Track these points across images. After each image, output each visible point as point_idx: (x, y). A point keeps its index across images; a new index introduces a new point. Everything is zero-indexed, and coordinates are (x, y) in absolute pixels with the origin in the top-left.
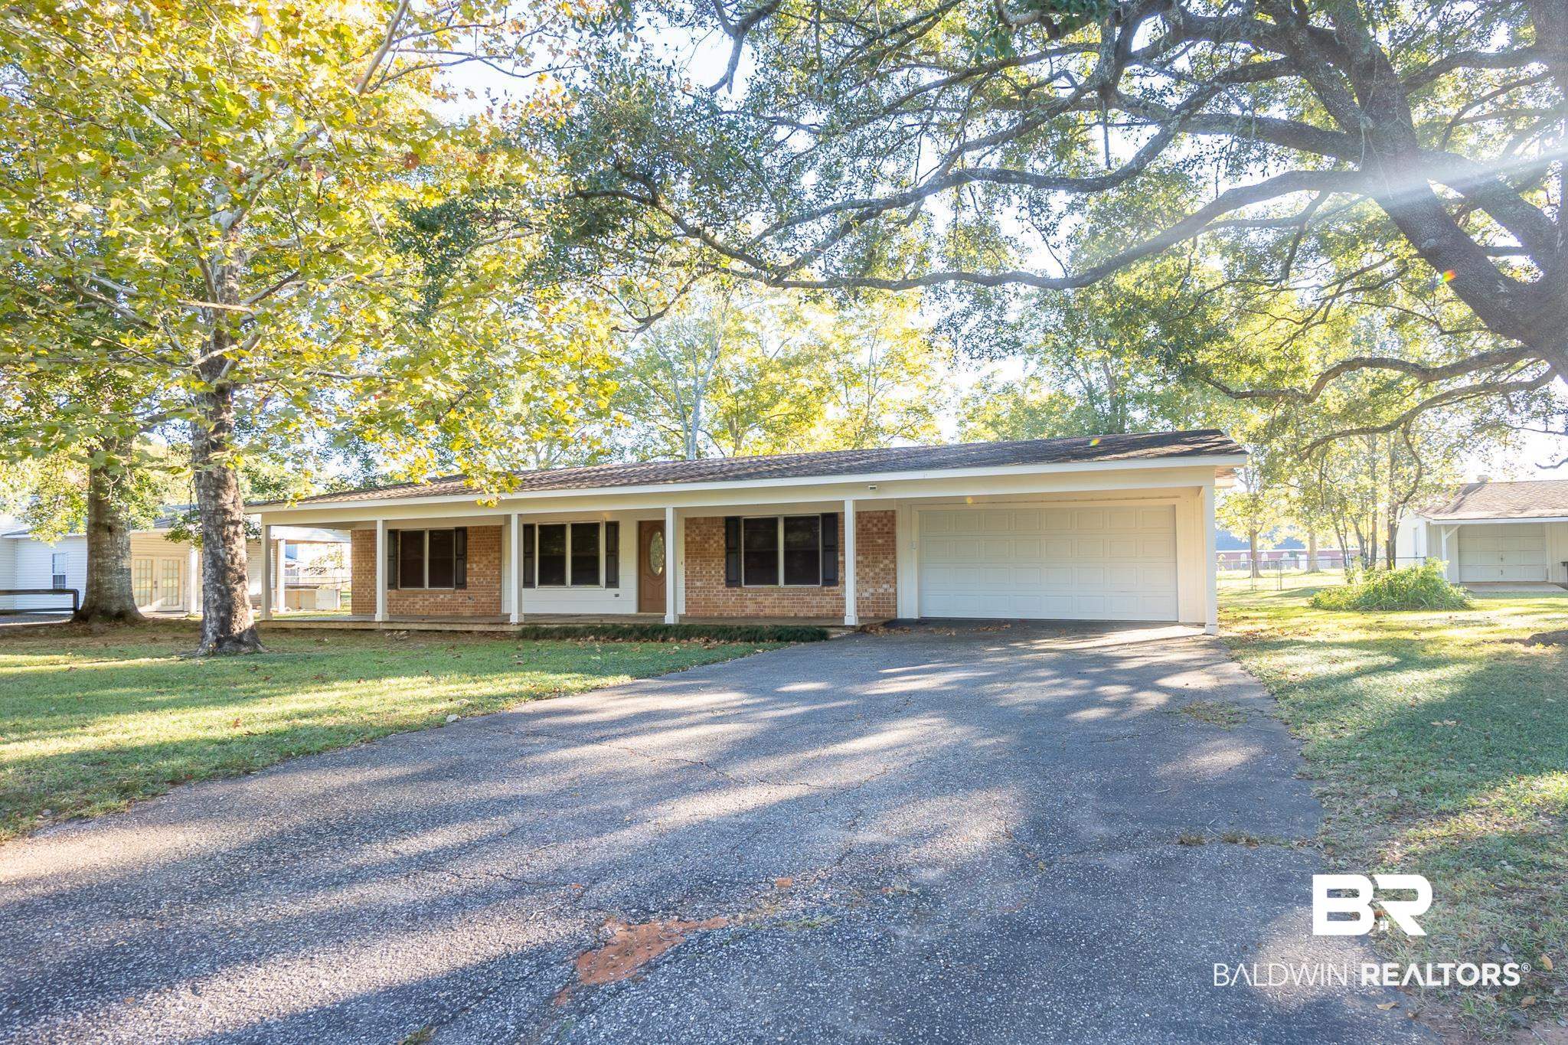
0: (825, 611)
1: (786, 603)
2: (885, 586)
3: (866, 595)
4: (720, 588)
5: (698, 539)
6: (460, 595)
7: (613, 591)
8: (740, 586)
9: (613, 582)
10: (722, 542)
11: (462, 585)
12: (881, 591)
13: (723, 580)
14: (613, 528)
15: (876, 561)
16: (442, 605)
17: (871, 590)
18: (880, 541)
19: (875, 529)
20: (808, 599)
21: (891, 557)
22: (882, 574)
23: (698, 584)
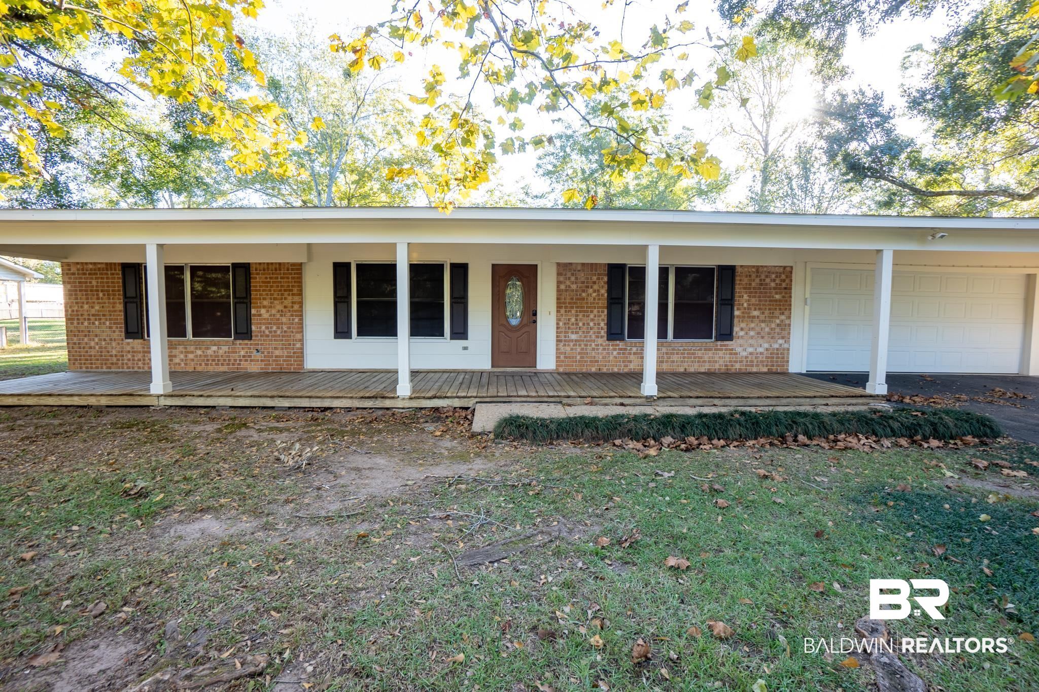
0: (717, 366)
1: (675, 358)
2: (780, 341)
3: (760, 350)
4: (600, 341)
5: (574, 287)
6: (242, 348)
7: (461, 343)
8: (623, 339)
9: (460, 332)
10: (604, 291)
11: (245, 333)
12: (776, 346)
13: (603, 333)
14: (460, 271)
15: (772, 317)
16: (216, 359)
17: (766, 345)
18: (778, 297)
19: (773, 285)
20: (699, 353)
21: (786, 313)
22: (778, 330)
23: (574, 337)
